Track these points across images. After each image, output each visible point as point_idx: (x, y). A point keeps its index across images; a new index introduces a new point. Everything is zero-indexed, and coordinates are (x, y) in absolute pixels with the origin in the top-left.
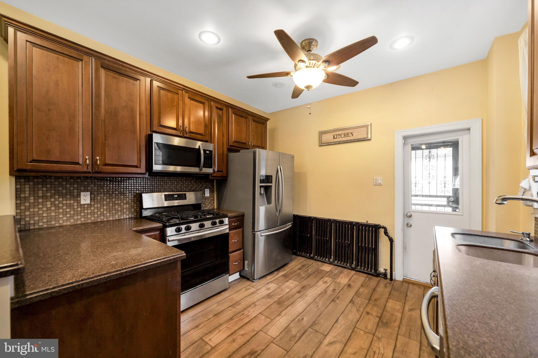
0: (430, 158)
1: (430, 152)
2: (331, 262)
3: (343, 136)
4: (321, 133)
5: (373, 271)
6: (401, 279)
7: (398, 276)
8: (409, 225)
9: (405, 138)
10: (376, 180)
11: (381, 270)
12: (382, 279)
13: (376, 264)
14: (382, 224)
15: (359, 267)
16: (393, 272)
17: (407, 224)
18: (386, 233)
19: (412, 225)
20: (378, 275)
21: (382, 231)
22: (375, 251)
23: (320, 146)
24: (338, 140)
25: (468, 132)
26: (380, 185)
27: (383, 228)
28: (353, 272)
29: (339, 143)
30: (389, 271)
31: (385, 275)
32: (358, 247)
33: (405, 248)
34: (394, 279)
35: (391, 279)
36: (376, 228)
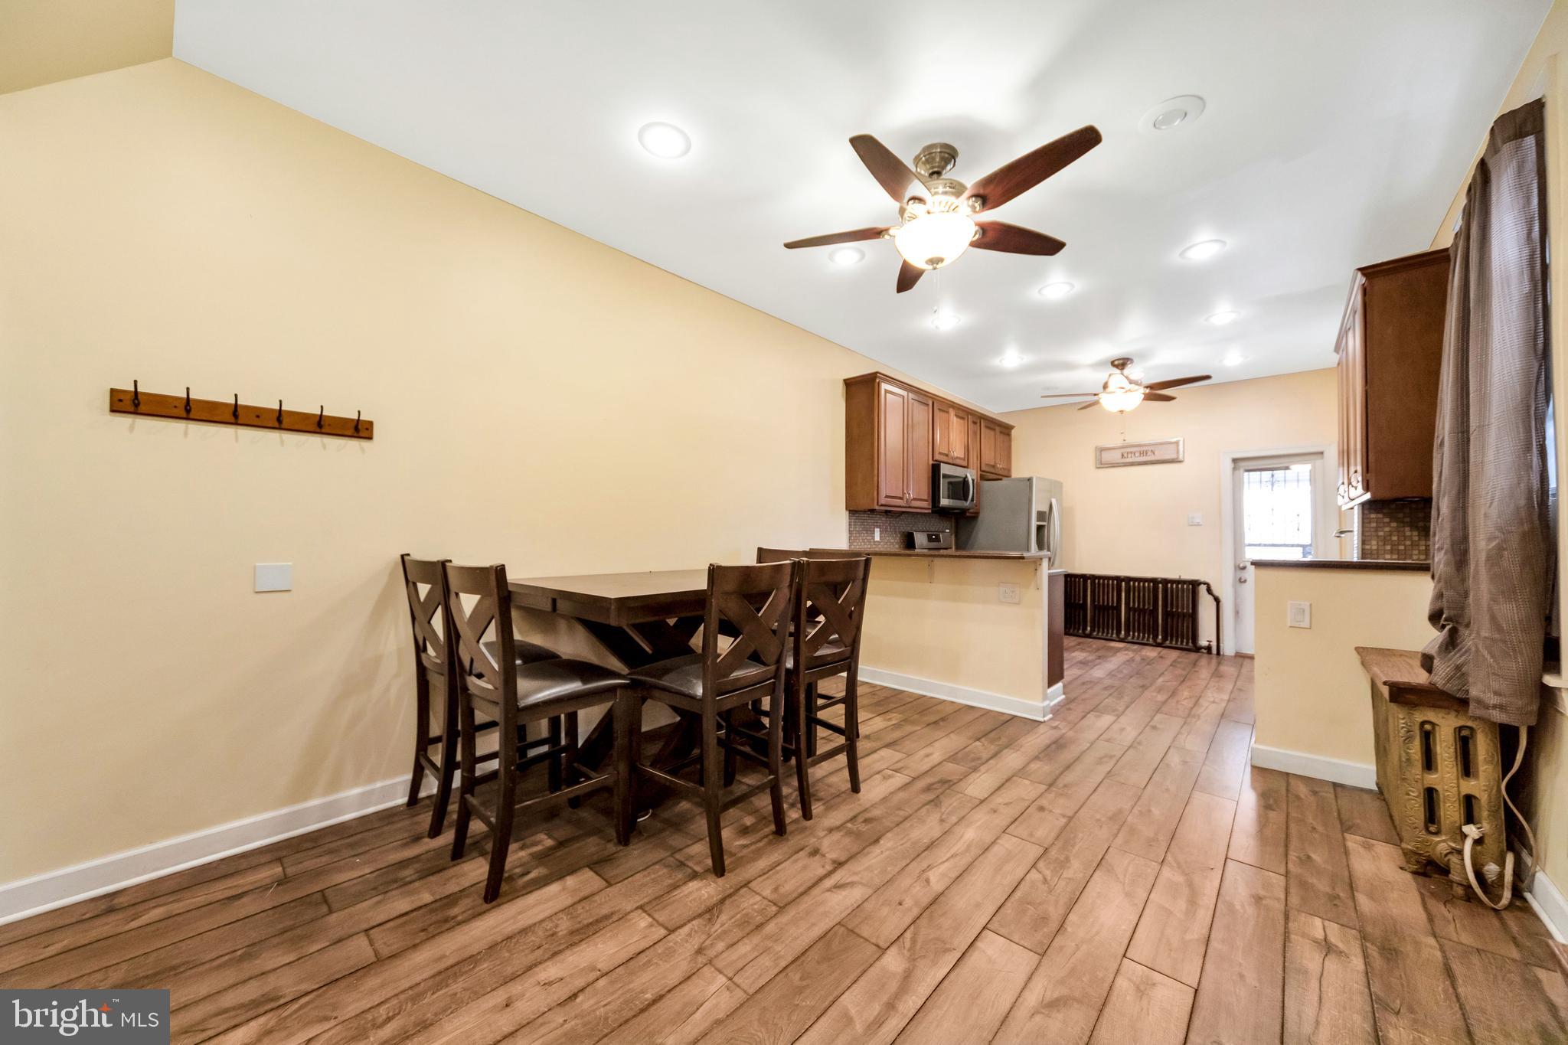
0: (1273, 485)
1: (1273, 476)
2: (1123, 639)
3: (1137, 454)
4: (1101, 450)
5: (1190, 644)
6: (1233, 654)
7: (1228, 648)
8: (1242, 581)
9: (1235, 461)
10: (1193, 518)
11: (1203, 642)
12: (1206, 655)
13: (1195, 637)
14: (1202, 580)
15: (1168, 642)
16: (1221, 645)
17: (1240, 579)
18: (1209, 591)
19: (1248, 580)
20: (1197, 649)
21: (1203, 589)
22: (1193, 617)
23: (1097, 468)
24: (1129, 460)
25: (1320, 456)
26: (1198, 525)
27: (1205, 584)
28: (1159, 649)
29: (1132, 464)
30: (1214, 644)
31: (1209, 649)
32: (1166, 614)
33: (1237, 613)
34: (1222, 653)
35: (1218, 653)
36: (1195, 584)
